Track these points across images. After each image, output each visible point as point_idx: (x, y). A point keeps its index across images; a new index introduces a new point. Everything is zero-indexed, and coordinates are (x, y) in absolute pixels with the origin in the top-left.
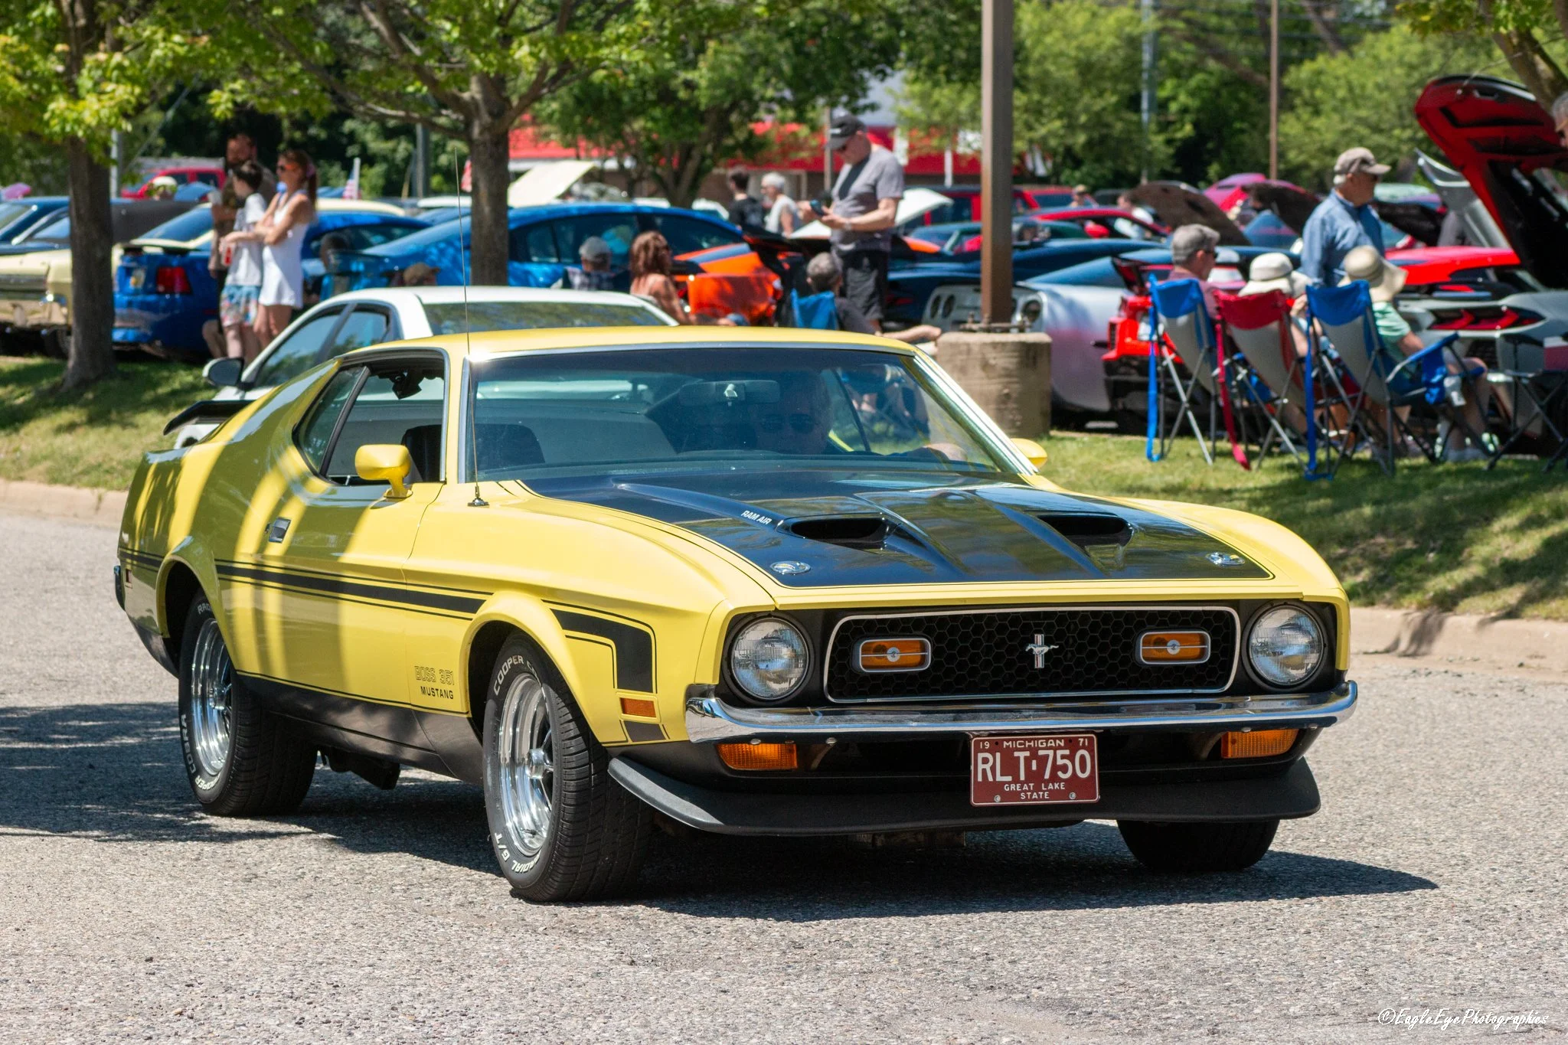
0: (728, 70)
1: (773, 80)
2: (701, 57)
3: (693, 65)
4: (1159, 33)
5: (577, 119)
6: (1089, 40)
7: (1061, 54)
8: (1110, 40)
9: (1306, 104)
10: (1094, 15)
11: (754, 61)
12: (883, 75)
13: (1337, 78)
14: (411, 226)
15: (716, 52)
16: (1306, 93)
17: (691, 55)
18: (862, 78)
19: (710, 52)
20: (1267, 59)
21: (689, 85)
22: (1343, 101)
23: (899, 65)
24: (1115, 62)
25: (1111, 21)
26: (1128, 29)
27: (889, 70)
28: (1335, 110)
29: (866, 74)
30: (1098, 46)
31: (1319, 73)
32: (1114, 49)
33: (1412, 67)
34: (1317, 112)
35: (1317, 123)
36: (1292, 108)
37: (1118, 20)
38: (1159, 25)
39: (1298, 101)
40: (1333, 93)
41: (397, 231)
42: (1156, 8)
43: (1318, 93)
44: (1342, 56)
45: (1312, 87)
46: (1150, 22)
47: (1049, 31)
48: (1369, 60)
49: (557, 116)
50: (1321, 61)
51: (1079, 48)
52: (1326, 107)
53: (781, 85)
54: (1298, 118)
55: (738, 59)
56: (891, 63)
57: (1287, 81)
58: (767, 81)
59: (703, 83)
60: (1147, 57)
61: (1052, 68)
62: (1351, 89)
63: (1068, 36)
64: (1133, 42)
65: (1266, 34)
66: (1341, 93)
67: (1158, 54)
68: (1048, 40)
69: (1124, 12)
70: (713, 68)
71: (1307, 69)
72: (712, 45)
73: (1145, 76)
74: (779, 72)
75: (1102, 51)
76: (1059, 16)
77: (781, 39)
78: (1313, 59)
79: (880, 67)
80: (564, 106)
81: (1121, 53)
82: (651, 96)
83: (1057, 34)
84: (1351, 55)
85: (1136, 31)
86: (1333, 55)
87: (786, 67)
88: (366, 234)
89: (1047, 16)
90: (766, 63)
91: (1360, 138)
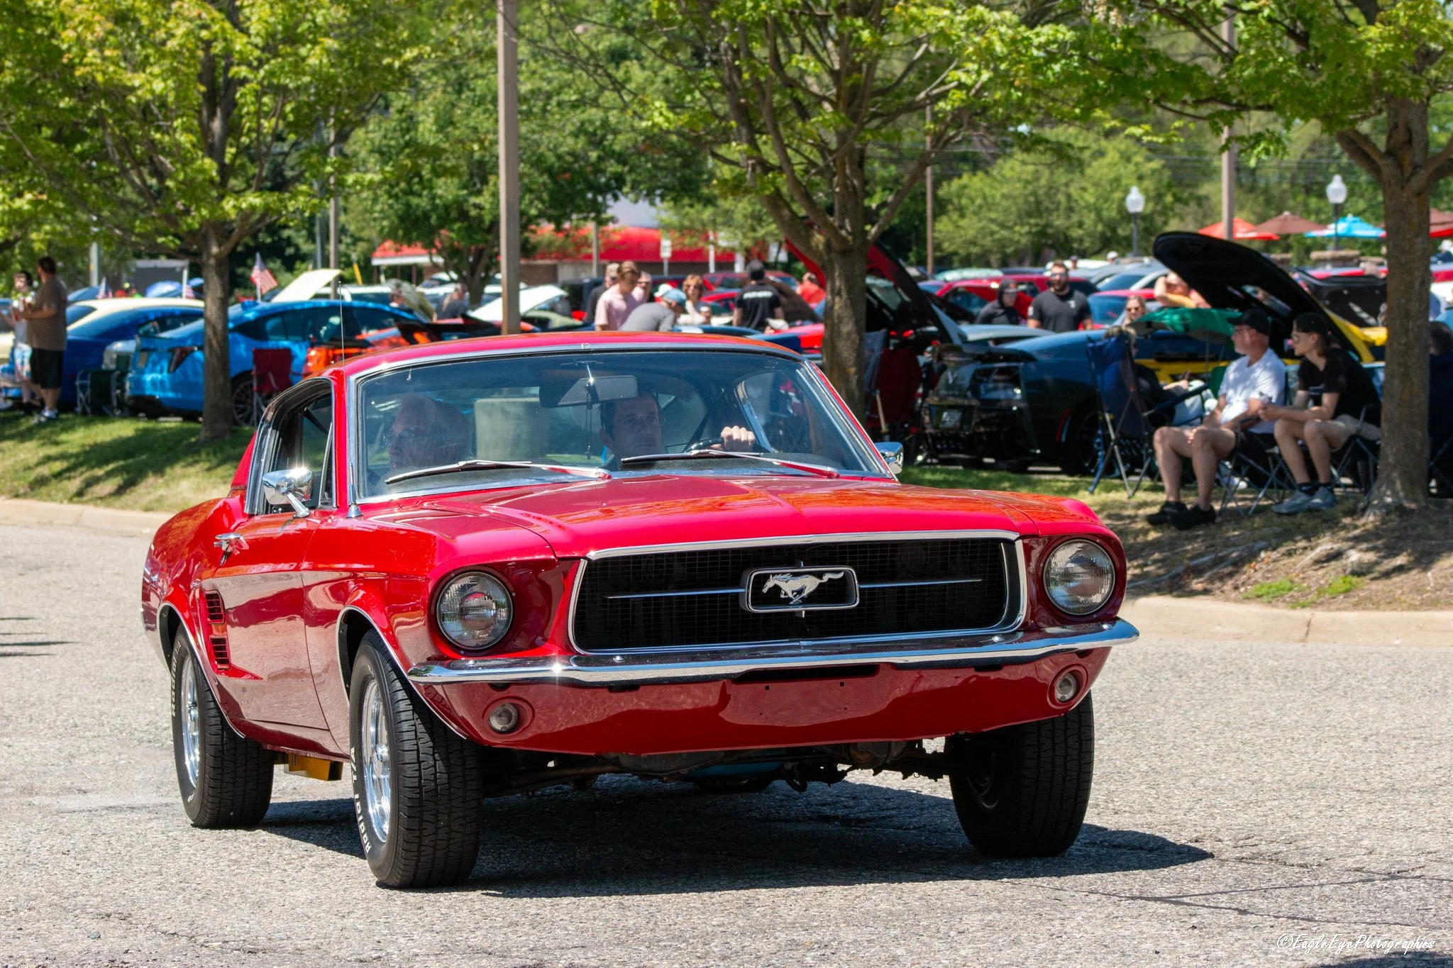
2: (485, 186)
3: (479, 193)
9: (955, 209)
11: (524, 188)
13: (976, 190)
15: (496, 183)
16: (955, 201)
17: (478, 186)
19: (492, 183)
21: (476, 206)
22: (980, 207)
28: (975, 213)
31: (964, 187)
33: (1027, 183)
34: (962, 216)
35: (962, 223)
36: (944, 212)
39: (950, 207)
40: (972, 201)
43: (964, 201)
44: (980, 174)
45: (959, 197)
48: (998, 178)
50: (965, 178)
52: (968, 213)
53: (542, 206)
54: (949, 219)
56: (621, 189)
57: (939, 193)
58: (531, 203)
59: (487, 206)
62: (985, 198)
66: (979, 201)
71: (955, 184)
74: (539, 197)
77: (542, 174)
78: (959, 177)
80: (392, 224)
84: (987, 173)
86: (973, 172)
87: (545, 193)
91: (992, 233)
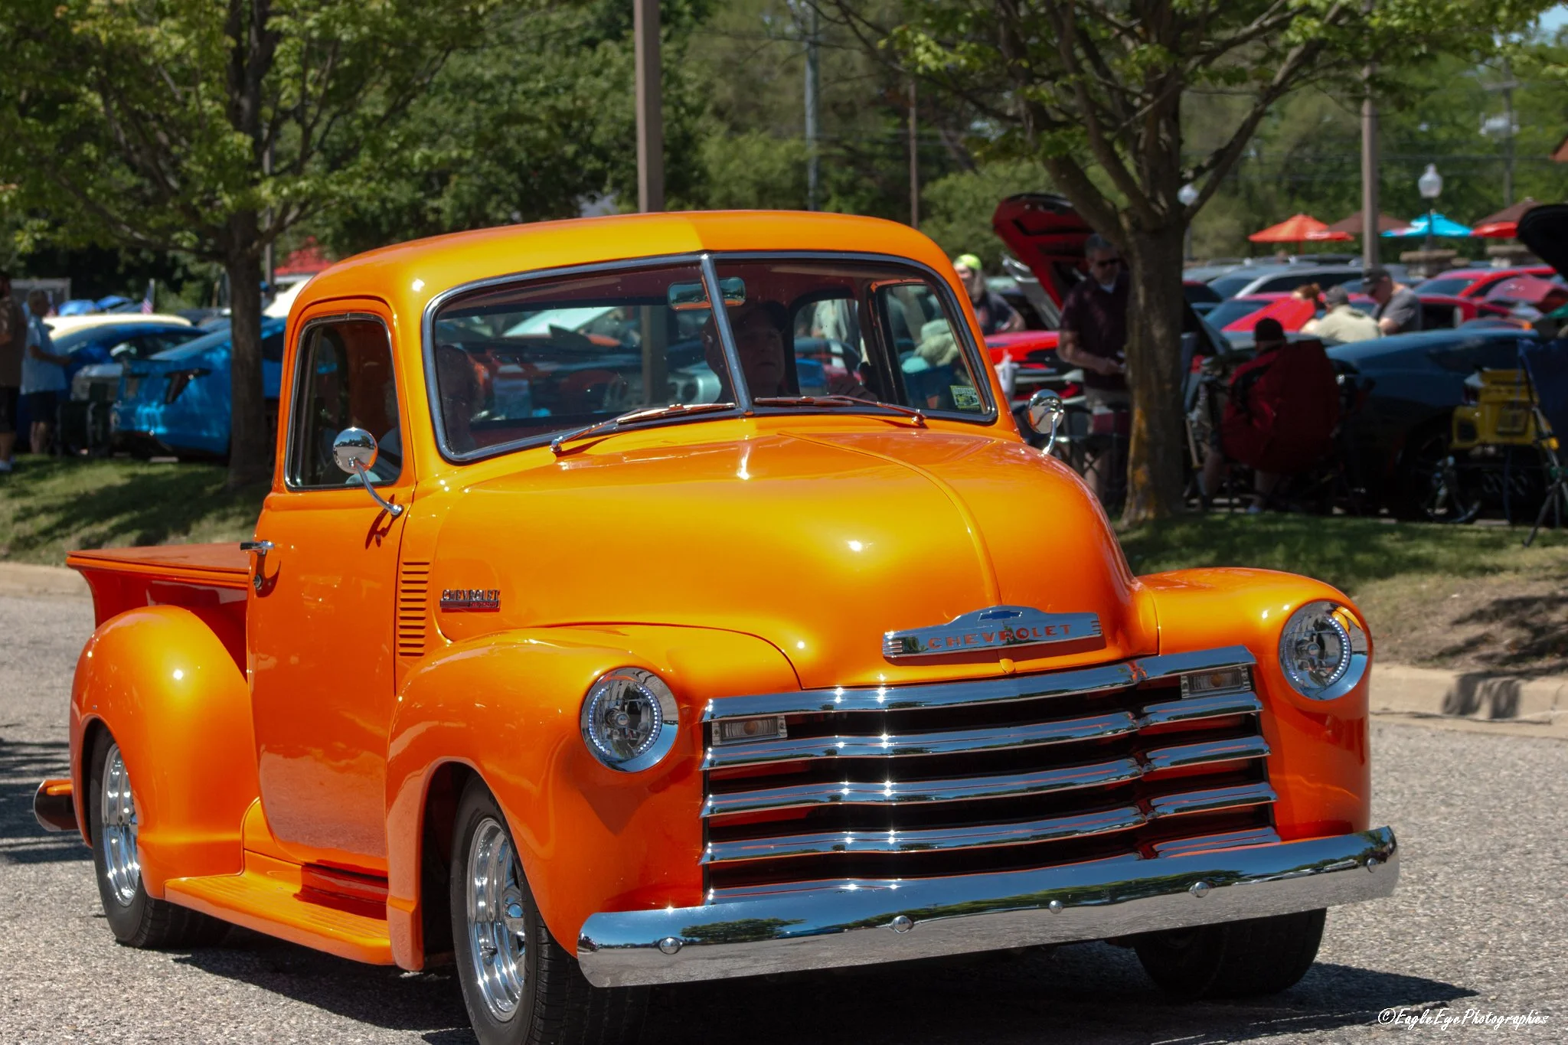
0: (467, 199)
1: (504, 205)
2: (445, 189)
3: (438, 195)
4: (822, 158)
5: (346, 241)
6: (764, 166)
7: (742, 177)
8: (781, 166)
9: (941, 213)
10: (767, 145)
11: (490, 190)
12: (593, 199)
13: (965, 191)
14: (193, 334)
15: (457, 184)
16: (941, 204)
17: (437, 188)
18: (578, 204)
19: (452, 184)
20: (908, 179)
21: (437, 211)
22: (970, 209)
23: (607, 189)
24: (787, 183)
25: (782, 150)
26: (795, 156)
27: (597, 195)
28: (964, 217)
29: (580, 198)
30: (771, 171)
31: (951, 188)
32: (784, 172)
33: (1023, 182)
34: (949, 219)
35: (950, 227)
36: (931, 216)
37: (788, 150)
38: (822, 152)
39: (934, 212)
40: (961, 204)
41: (184, 338)
42: (818, 139)
43: (951, 204)
44: (969, 173)
45: (946, 199)
46: (812, 150)
47: (729, 159)
48: (989, 177)
49: (330, 239)
50: (952, 178)
51: (756, 172)
52: (957, 215)
53: (510, 208)
54: (935, 224)
55: (474, 189)
56: (600, 189)
57: (925, 194)
58: (498, 207)
59: (448, 210)
60: (812, 177)
61: (735, 189)
62: (975, 200)
63: (747, 163)
64: (800, 167)
65: (907, 157)
66: (969, 204)
67: (821, 175)
68: (732, 166)
69: (792, 143)
70: (455, 196)
71: (942, 184)
72: (454, 178)
73: (811, 193)
74: (508, 200)
75: (775, 175)
76: (738, 147)
77: (510, 172)
78: (945, 176)
79: (592, 192)
80: (336, 231)
81: (791, 175)
82: (405, 219)
83: (737, 162)
84: (976, 173)
85: (802, 159)
86: (961, 171)
87: (515, 197)
88: (161, 342)
89: (730, 148)
90: (497, 191)
91: (985, 240)
